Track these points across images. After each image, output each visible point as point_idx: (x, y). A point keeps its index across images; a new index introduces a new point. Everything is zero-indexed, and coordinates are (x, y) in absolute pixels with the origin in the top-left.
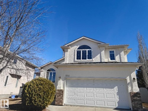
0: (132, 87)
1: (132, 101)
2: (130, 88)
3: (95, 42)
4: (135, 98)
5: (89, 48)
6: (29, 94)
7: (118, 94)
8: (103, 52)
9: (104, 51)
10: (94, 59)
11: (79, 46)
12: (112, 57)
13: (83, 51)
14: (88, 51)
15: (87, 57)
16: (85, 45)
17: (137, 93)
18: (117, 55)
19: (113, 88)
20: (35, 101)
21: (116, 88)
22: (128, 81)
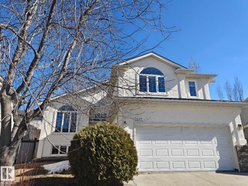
0: (237, 139)
1: (239, 159)
2: (234, 140)
3: (170, 65)
4: (243, 154)
5: (159, 73)
7: (218, 148)
8: (183, 83)
9: (183, 81)
11: (142, 69)
13: (150, 78)
14: (159, 78)
16: (153, 68)
17: (245, 146)
19: (210, 140)
21: (215, 140)
22: (232, 129)
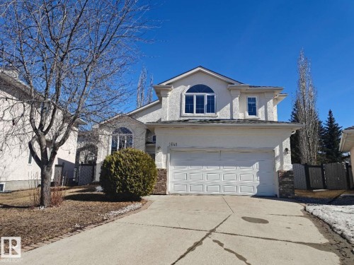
0: (282, 164)
1: (280, 184)
2: (278, 164)
3: (222, 80)
4: (285, 180)
5: (209, 90)
6: (121, 175)
7: (258, 174)
8: (236, 101)
9: (238, 98)
10: (218, 114)
11: (189, 87)
12: (252, 110)
13: (197, 97)
14: (208, 96)
15: (205, 109)
16: (201, 85)
17: (289, 172)
18: (260, 107)
19: (250, 165)
20: (132, 187)
21: (256, 166)
22: (277, 153)
